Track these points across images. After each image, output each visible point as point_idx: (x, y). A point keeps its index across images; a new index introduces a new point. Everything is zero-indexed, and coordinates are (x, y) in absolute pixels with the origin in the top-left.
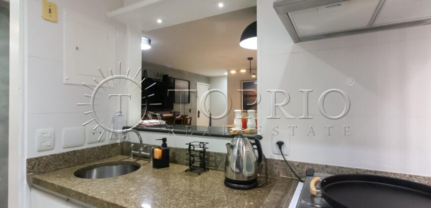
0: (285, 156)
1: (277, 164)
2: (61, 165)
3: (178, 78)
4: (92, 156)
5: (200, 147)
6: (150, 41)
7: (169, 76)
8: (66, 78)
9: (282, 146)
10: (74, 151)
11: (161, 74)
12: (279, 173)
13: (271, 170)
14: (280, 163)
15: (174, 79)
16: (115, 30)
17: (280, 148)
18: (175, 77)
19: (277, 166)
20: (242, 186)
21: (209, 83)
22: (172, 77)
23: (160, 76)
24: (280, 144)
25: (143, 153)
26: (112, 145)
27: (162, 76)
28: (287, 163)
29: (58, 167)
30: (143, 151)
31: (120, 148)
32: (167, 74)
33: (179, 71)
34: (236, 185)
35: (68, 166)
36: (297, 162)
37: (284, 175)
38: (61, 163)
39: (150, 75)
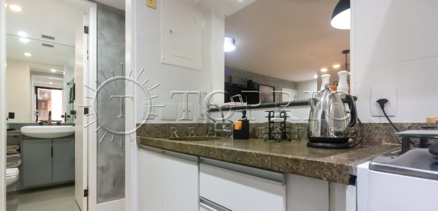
0: (390, 118)
1: (377, 128)
2: (159, 134)
3: (262, 83)
4: (183, 132)
5: (281, 117)
6: (234, 41)
7: (253, 81)
8: (163, 58)
9: (385, 105)
10: (169, 124)
11: (246, 79)
12: (380, 140)
13: (369, 137)
14: (381, 126)
15: (259, 85)
16: (201, 15)
17: (382, 107)
18: (259, 83)
19: (377, 131)
20: (328, 145)
21: (296, 89)
22: (256, 83)
23: (245, 82)
24: (382, 103)
25: (224, 130)
26: (199, 124)
27: (246, 81)
28: (394, 126)
29: (158, 135)
30: (225, 128)
31: (206, 129)
32: (250, 79)
33: (263, 77)
34: (321, 144)
35: (164, 136)
36: (408, 123)
37: (388, 142)
38: (160, 132)
39: (235, 81)
